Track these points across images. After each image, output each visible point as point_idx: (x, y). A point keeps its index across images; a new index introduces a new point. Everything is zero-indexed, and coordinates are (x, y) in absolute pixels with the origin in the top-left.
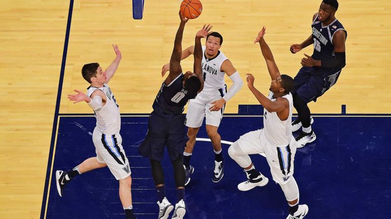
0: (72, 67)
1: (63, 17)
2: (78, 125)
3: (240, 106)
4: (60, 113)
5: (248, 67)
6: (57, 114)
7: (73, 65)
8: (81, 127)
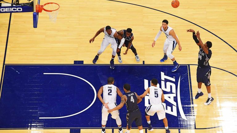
0: (10, 46)
1: (6, 27)
2: (12, 68)
3: (75, 61)
4: (5, 63)
5: (77, 46)
6: (4, 64)
7: (10, 45)
8: (13, 69)
